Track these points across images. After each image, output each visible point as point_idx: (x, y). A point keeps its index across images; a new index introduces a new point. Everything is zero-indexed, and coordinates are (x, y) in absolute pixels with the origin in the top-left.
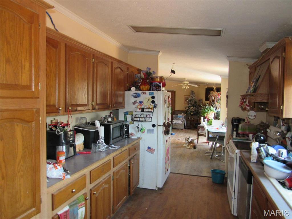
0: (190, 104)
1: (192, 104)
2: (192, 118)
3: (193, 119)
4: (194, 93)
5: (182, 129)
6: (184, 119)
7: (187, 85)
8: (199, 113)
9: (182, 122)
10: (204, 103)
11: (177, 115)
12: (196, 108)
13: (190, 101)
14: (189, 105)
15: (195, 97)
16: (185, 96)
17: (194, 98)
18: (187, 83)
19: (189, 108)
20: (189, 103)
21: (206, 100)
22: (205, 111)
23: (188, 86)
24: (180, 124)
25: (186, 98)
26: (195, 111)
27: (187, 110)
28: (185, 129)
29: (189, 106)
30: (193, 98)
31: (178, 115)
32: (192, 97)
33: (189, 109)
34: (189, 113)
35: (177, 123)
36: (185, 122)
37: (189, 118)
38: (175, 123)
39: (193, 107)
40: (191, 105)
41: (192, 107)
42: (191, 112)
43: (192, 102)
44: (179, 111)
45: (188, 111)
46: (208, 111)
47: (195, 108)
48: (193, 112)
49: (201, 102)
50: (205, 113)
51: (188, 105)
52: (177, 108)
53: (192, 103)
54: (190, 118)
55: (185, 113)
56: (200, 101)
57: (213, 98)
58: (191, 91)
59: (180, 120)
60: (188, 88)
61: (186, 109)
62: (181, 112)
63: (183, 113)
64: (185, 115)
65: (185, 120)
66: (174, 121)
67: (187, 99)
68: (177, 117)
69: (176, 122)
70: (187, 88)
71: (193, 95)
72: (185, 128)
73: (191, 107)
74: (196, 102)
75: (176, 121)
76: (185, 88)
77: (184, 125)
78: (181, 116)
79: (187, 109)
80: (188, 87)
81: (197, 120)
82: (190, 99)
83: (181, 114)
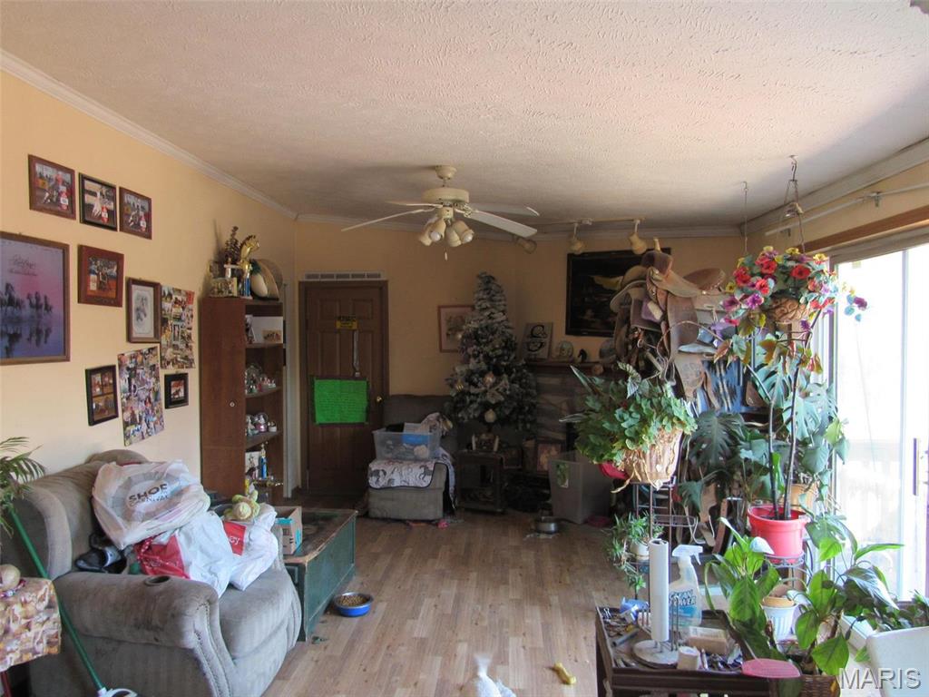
0: (475, 357)
1: (488, 358)
2: (490, 443)
3: (495, 448)
4: (500, 291)
5: (429, 522)
6: (442, 451)
7: (458, 217)
8: (530, 412)
9: (428, 479)
10: (562, 349)
11: (400, 428)
12: (512, 382)
13: (475, 337)
14: (473, 364)
15: (504, 312)
16: (443, 311)
17: (500, 317)
18: (456, 203)
19: (469, 380)
20: (470, 351)
21: (568, 332)
22: (613, 421)
23: (462, 226)
24: (417, 488)
25: (449, 321)
26: (509, 397)
27: (463, 393)
28: (449, 520)
29: (472, 373)
30: (490, 317)
31: (405, 432)
32: (487, 313)
33: (473, 390)
34: (473, 411)
35: (397, 483)
36: (451, 470)
37: (469, 446)
38: (383, 482)
39: (497, 372)
40: (484, 366)
41: (490, 379)
42: (486, 406)
43: (486, 344)
44: (409, 398)
45: (468, 399)
46: (645, 421)
47: (505, 381)
48: (494, 407)
49: (542, 345)
50: (612, 437)
51: (466, 361)
52: (400, 383)
53: (486, 349)
54: (479, 445)
55: (445, 415)
56: (532, 336)
57: (657, 315)
58: (479, 277)
59: (416, 460)
60: (470, 238)
61: (452, 386)
62: (421, 405)
63: (433, 416)
64: (450, 424)
65: (449, 462)
66: (377, 473)
67: (454, 329)
68: (398, 443)
69: (391, 481)
70: (456, 241)
71: (491, 300)
72: (448, 508)
73: (483, 374)
74: (509, 345)
75: (389, 469)
76: (445, 239)
77: (446, 493)
78: (424, 433)
79: (459, 387)
80: (462, 237)
81: (522, 452)
82: (475, 325)
83: (420, 422)
